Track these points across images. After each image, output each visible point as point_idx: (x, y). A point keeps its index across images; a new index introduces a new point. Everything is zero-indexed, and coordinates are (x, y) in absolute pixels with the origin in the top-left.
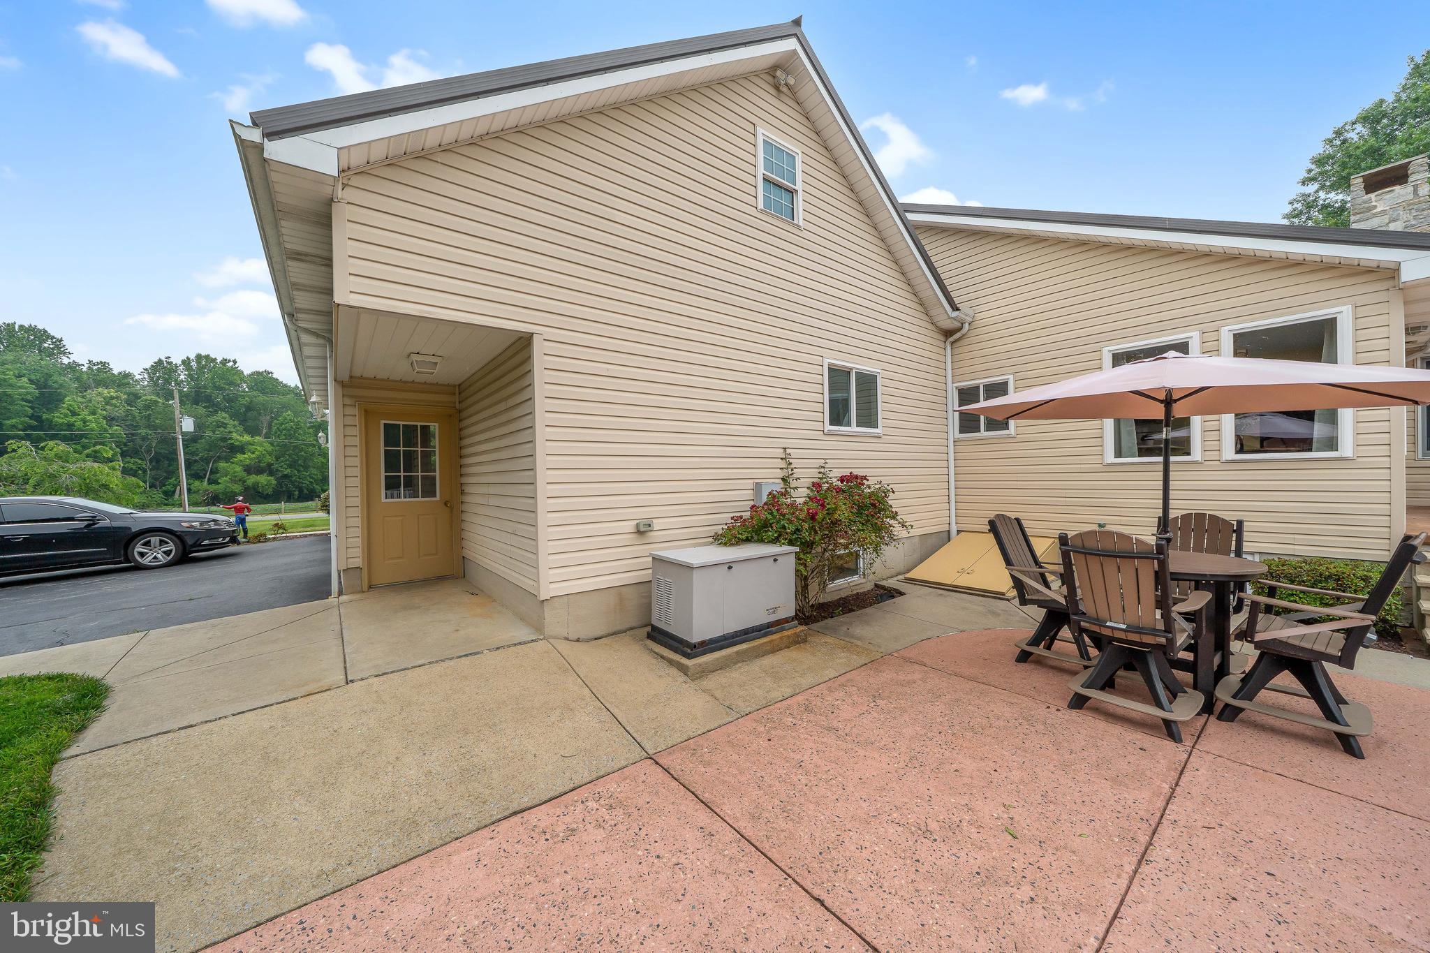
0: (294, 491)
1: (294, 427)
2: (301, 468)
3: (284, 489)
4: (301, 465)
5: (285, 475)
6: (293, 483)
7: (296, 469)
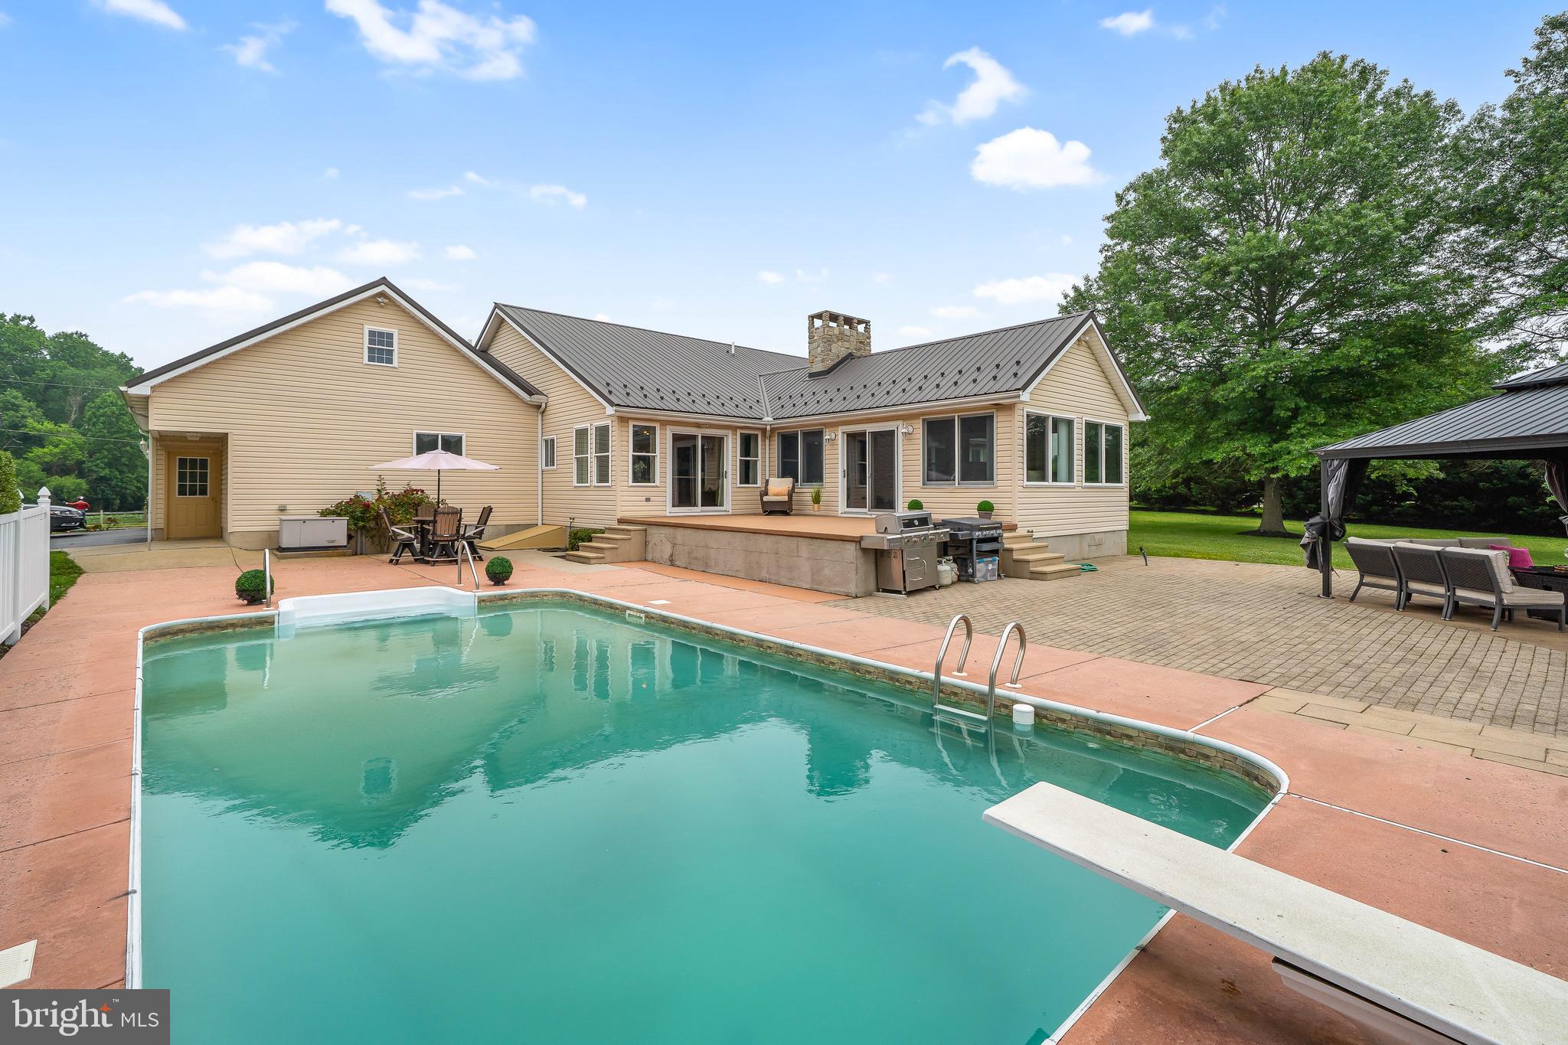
0: (113, 499)
1: (117, 412)
2: (125, 468)
3: (100, 496)
4: (125, 464)
5: (102, 477)
6: (112, 488)
7: (117, 469)
